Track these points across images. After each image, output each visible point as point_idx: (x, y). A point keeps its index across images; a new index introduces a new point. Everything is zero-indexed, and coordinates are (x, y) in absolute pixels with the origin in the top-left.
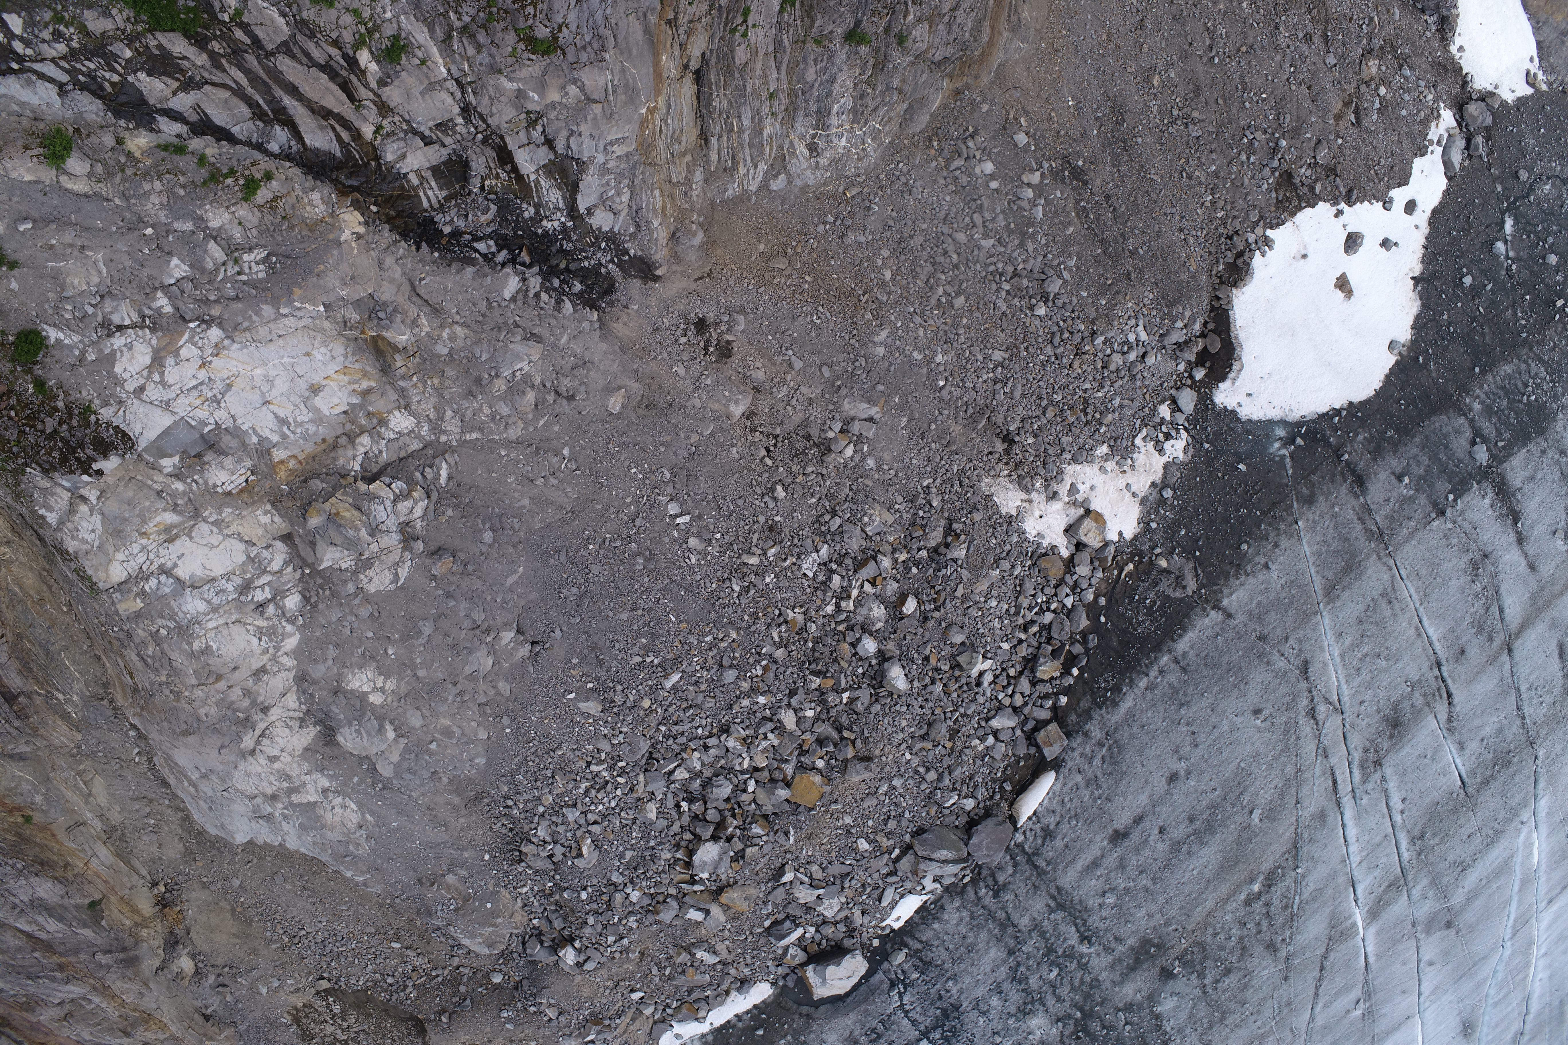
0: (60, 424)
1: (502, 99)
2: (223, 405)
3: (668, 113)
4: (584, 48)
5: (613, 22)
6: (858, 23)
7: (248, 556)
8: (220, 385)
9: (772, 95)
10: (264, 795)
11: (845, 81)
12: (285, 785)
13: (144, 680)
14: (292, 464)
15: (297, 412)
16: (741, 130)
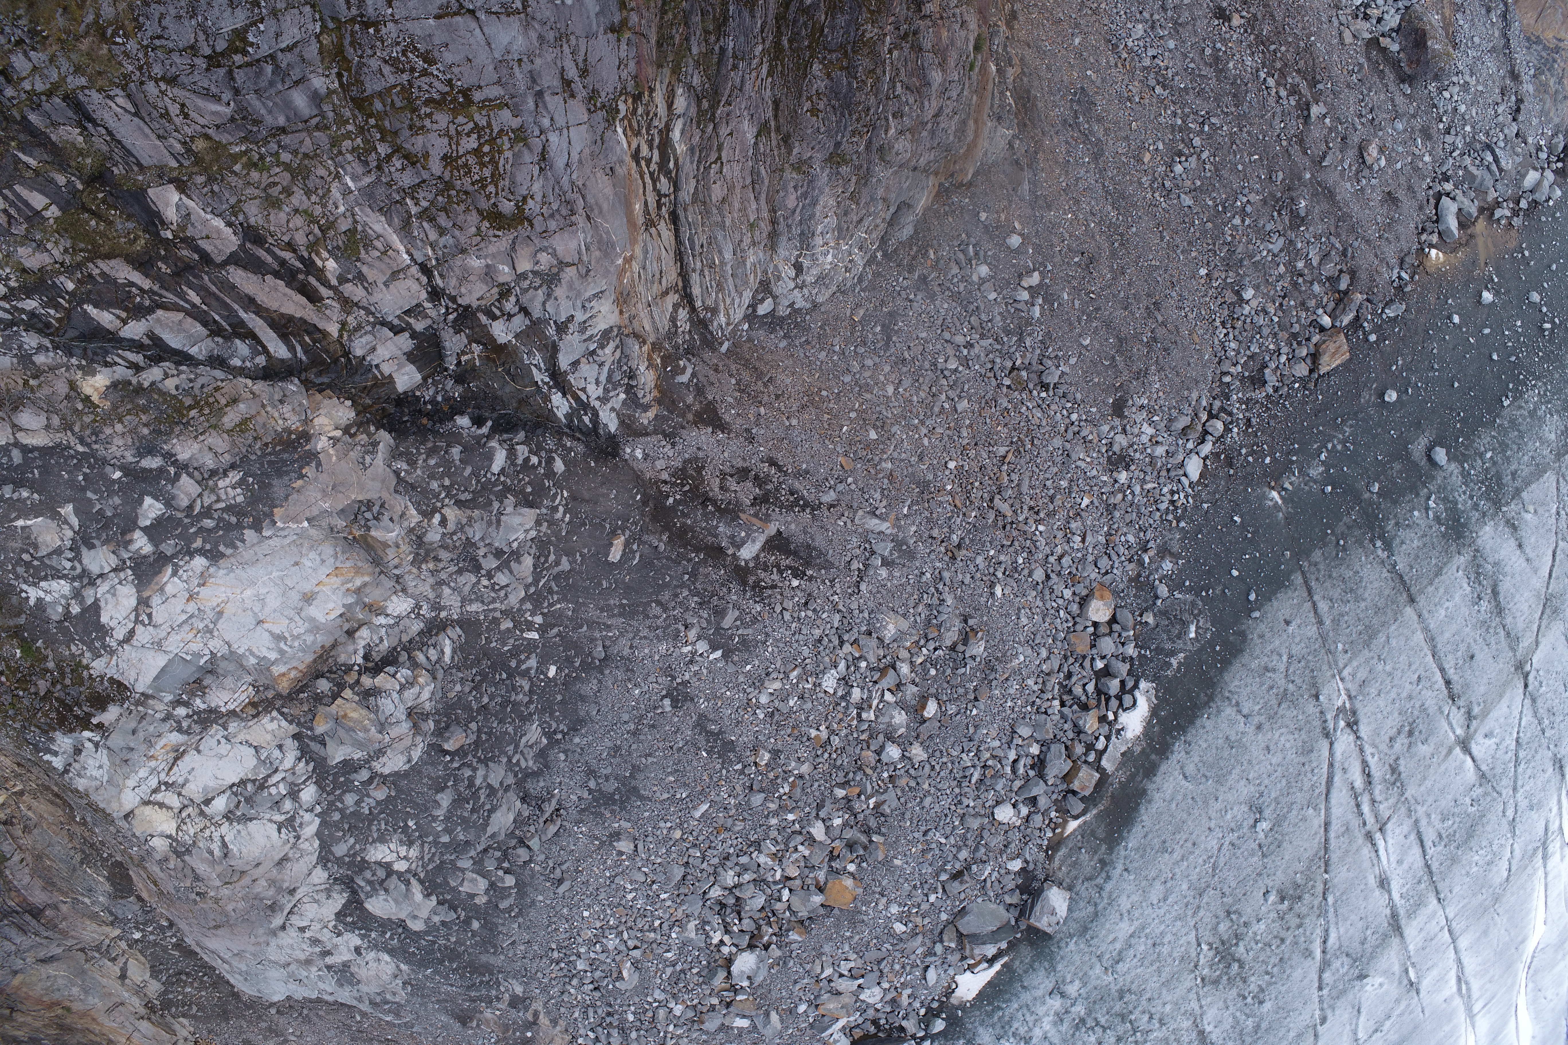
0: (53, 684)
1: (471, 278)
2: (216, 633)
3: (645, 258)
4: (552, 216)
5: (580, 183)
6: (838, 144)
7: (259, 758)
8: (210, 614)
9: (752, 226)
10: (298, 961)
11: (827, 201)
12: (318, 950)
13: (168, 886)
14: (293, 674)
15: (293, 625)
16: (723, 263)
